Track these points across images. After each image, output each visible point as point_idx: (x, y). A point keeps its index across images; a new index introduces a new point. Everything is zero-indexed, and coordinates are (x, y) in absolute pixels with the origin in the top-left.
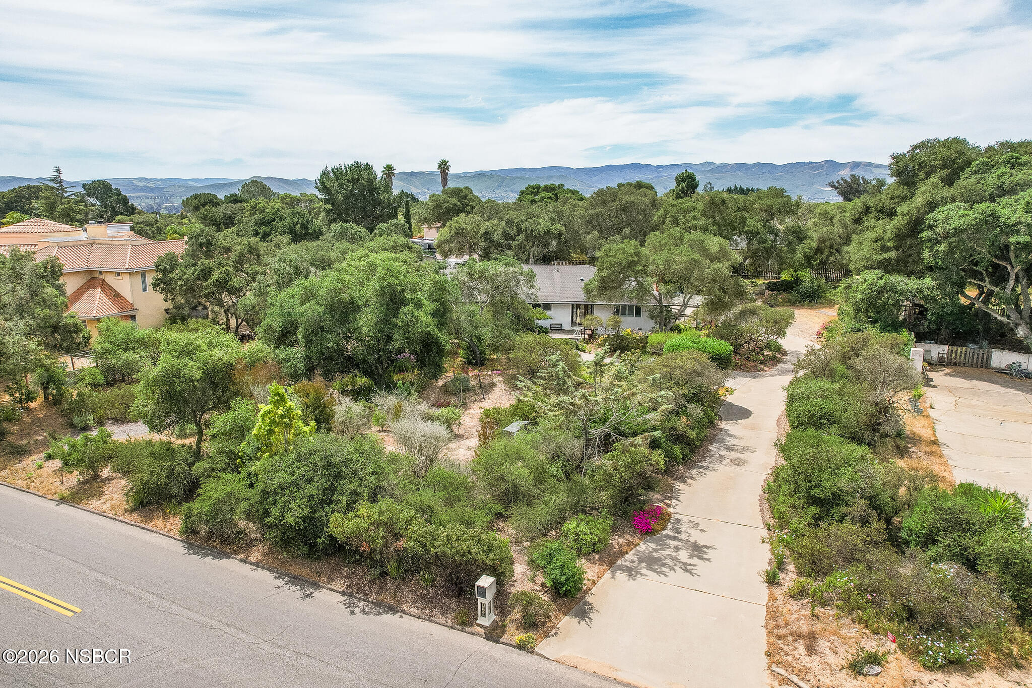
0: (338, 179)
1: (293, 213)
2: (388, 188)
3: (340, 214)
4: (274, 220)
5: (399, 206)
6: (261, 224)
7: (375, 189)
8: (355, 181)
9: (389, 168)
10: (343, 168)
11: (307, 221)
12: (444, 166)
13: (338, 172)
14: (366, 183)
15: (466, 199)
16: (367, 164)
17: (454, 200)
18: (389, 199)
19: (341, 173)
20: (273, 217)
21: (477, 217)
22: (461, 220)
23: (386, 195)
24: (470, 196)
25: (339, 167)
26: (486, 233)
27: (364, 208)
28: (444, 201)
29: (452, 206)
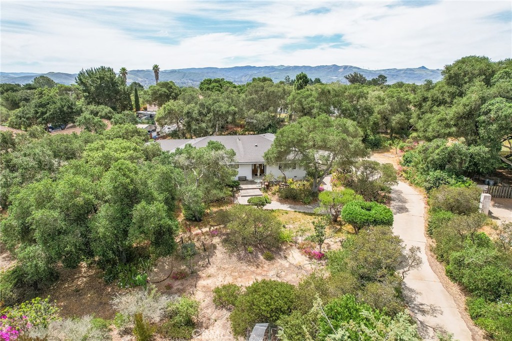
0: (90, 77)
1: (61, 99)
2: (123, 82)
3: (94, 98)
4: (48, 103)
5: (131, 93)
6: (39, 106)
7: (115, 83)
8: (101, 78)
9: (124, 69)
10: (94, 70)
11: (72, 104)
12: (156, 69)
13: (90, 73)
14: (109, 80)
15: (171, 88)
16: (109, 68)
17: (164, 89)
18: (124, 89)
19: (93, 74)
20: (47, 101)
21: (181, 102)
22: (171, 103)
23: (122, 87)
24: (173, 87)
25: (90, 69)
26: (188, 113)
27: (109, 95)
28: (158, 90)
29: (163, 93)
